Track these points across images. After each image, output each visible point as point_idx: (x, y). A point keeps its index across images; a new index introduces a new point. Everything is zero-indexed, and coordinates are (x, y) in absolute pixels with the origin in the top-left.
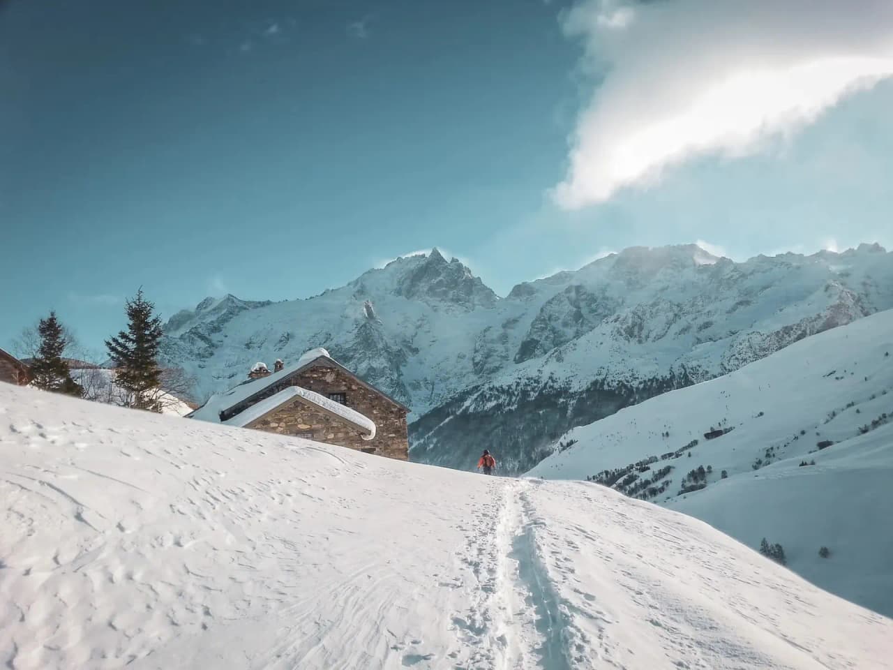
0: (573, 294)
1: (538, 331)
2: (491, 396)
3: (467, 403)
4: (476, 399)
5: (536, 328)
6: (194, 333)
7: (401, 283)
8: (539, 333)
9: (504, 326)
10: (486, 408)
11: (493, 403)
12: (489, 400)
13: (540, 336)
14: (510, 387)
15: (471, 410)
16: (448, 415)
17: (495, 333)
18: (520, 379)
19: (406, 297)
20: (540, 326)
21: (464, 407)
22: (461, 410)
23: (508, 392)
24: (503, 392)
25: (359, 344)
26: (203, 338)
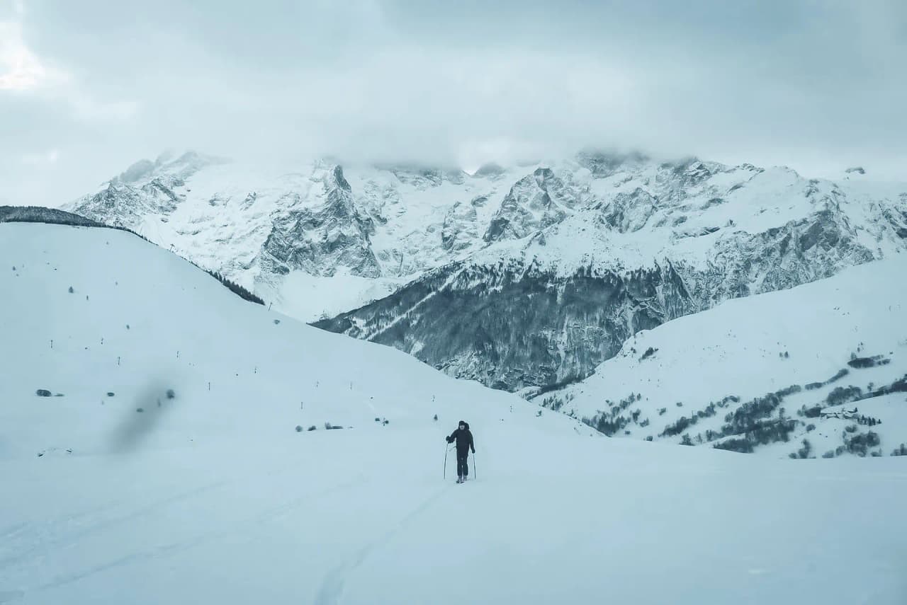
0: (541, 177)
1: (508, 212)
2: (474, 274)
3: (449, 280)
4: (459, 277)
5: (507, 208)
8: (509, 213)
9: (474, 203)
10: (469, 287)
11: (477, 282)
12: (473, 278)
13: (510, 216)
14: (493, 267)
15: (454, 287)
16: (430, 291)
17: (464, 210)
18: (503, 259)
20: (509, 206)
21: (446, 284)
22: (443, 287)
23: (492, 272)
24: (486, 271)
25: (329, 209)
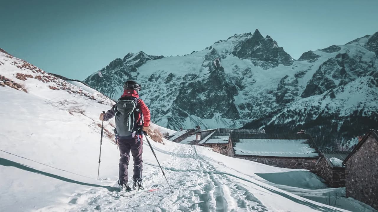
0: (340, 59)
1: (317, 80)
2: (289, 115)
3: (274, 119)
4: (279, 117)
5: (317, 78)
6: (122, 71)
7: (236, 48)
8: (318, 81)
9: (297, 76)
10: (285, 122)
11: (290, 120)
12: (287, 118)
13: (319, 83)
14: (300, 111)
15: (276, 122)
16: (262, 125)
17: (290, 80)
18: (307, 107)
19: (238, 56)
20: (318, 77)
21: (271, 121)
22: (270, 123)
23: (299, 114)
24: (296, 113)
25: (210, 81)
26: (127, 74)
